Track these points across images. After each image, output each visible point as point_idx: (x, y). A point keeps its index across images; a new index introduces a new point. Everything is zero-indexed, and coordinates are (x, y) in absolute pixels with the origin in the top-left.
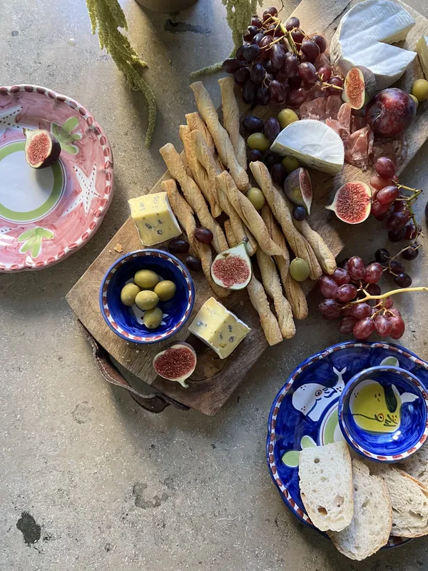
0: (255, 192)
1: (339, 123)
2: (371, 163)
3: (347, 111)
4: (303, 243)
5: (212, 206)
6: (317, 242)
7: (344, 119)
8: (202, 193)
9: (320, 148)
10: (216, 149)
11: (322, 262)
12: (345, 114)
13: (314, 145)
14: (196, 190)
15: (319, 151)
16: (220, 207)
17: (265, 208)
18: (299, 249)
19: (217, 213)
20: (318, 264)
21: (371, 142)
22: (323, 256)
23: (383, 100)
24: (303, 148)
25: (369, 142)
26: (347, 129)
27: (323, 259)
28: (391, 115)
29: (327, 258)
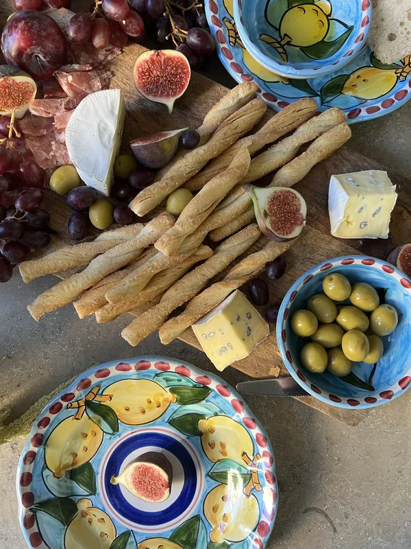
0: (173, 204)
1: (58, 114)
2: (101, 67)
3: (39, 105)
4: (226, 128)
5: (199, 259)
6: (220, 111)
7: (51, 107)
8: (181, 278)
9: (102, 125)
10: (122, 269)
11: (243, 101)
12: (44, 106)
13: (100, 132)
14: (179, 285)
15: (105, 124)
16: (199, 248)
17: (190, 186)
18: (234, 131)
19: (207, 250)
20: (248, 104)
21: (76, 67)
22: (236, 100)
23: (20, 52)
24: (105, 147)
25: (76, 71)
26: (64, 102)
27: (240, 100)
28: (40, 37)
29: (238, 95)
